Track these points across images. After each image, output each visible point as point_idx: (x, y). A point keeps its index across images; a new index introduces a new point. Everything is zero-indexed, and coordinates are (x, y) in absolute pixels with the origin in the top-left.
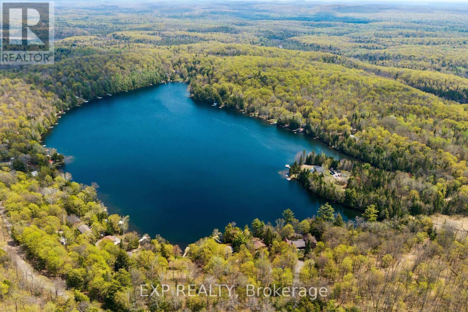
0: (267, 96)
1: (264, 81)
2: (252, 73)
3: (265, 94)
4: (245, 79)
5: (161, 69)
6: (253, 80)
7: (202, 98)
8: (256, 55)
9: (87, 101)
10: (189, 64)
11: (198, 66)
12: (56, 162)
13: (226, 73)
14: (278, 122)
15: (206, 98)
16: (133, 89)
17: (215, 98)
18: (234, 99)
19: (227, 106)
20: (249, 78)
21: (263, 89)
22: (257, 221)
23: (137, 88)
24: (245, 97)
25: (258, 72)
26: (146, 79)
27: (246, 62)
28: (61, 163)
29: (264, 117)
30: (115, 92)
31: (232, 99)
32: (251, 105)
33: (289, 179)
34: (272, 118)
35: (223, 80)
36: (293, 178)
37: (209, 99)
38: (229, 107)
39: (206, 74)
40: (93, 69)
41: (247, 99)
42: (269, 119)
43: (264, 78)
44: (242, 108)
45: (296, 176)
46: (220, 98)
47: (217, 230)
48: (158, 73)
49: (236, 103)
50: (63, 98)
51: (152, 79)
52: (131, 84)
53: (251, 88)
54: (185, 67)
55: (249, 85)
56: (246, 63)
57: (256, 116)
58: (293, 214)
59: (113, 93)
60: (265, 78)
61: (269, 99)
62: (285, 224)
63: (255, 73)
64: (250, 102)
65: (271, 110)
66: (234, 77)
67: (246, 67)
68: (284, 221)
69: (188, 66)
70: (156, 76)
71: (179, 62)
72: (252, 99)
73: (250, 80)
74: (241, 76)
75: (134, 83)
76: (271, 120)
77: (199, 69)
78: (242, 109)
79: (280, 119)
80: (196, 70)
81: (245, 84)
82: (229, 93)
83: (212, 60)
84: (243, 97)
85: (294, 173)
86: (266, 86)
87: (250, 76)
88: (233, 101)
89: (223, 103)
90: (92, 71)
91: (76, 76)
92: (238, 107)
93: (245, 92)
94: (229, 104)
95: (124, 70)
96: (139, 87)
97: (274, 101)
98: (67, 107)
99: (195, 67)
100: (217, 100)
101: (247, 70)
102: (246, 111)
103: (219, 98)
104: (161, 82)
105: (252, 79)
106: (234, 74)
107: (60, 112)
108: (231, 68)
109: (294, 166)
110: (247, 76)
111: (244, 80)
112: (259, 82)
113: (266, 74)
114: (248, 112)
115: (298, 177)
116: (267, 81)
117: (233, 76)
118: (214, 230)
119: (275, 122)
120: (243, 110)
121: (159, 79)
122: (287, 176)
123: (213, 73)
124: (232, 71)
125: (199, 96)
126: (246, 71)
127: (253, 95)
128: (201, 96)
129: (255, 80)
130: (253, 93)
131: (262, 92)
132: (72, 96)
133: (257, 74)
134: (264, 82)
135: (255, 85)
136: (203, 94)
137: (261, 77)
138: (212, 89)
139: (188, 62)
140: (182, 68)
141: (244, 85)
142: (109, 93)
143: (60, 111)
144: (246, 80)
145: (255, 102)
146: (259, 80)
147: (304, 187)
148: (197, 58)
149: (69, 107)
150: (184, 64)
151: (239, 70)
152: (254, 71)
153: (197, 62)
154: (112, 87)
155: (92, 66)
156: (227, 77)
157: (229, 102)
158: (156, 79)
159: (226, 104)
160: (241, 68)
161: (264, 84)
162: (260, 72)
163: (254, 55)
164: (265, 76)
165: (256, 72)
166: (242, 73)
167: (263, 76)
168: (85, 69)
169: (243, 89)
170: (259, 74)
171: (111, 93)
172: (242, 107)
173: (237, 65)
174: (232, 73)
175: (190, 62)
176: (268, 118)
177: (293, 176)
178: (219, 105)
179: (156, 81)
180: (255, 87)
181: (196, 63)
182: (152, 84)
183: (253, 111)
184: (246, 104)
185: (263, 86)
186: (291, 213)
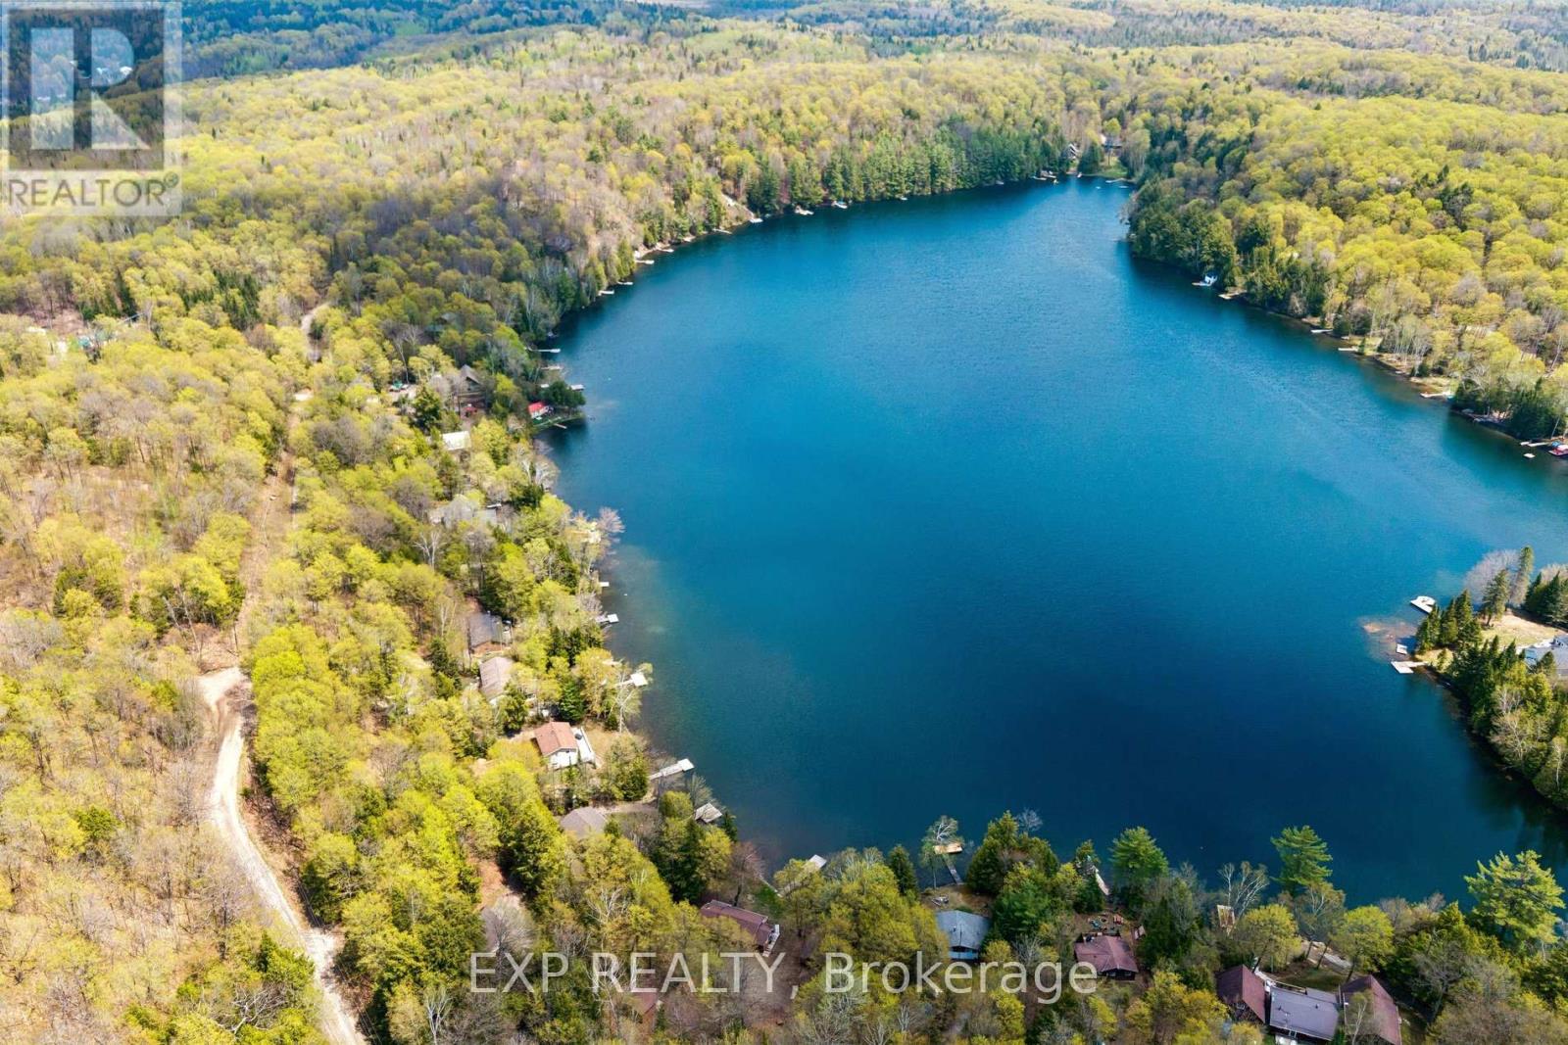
0: (1445, 275)
1: (1452, 207)
2: (1408, 171)
3: (1443, 265)
4: (1370, 192)
5: (1051, 127)
6: (1403, 201)
7: (1164, 252)
8: (1466, 101)
9: (759, 220)
10: (1163, 116)
11: (1196, 129)
12: (556, 411)
13: (1295, 159)
14: (1460, 391)
15: (1179, 253)
16: (927, 191)
17: (1216, 255)
18: (1291, 272)
19: (1253, 296)
20: (1389, 190)
21: (1437, 244)
22: (1140, 838)
23: (942, 191)
24: (1341, 265)
25: (1439, 169)
26: (985, 162)
27: (1400, 124)
28: (571, 418)
29: (1401, 362)
30: (861, 198)
31: (1279, 269)
32: (1358, 305)
33: (1404, 668)
34: (1439, 372)
35: (1271, 189)
36: (1430, 668)
37: (1191, 258)
38: (1263, 302)
39: (1213, 159)
40: (812, 111)
41: (1347, 277)
42: (1423, 372)
43: (1456, 193)
44: (1316, 312)
45: (1447, 664)
46: (1236, 258)
47: (953, 824)
48: (1034, 142)
49: (1295, 287)
50: (681, 198)
51: (1006, 163)
52: (926, 173)
53: (1386, 229)
54: (1146, 126)
55: (1378, 221)
56: (1397, 129)
57: (1369, 352)
58: (1322, 858)
59: (854, 199)
60: (1460, 198)
61: (1449, 291)
62: (1268, 896)
63: (1424, 172)
64: (1354, 290)
65: (1443, 337)
66: (1323, 182)
67: (1394, 142)
68: (1261, 881)
69: (1157, 124)
70: (1026, 151)
71: (1128, 109)
72: (1371, 280)
73: (1390, 197)
74: (1357, 180)
75: (934, 170)
76: (1430, 381)
77: (1195, 140)
78: (1315, 315)
79: (1469, 382)
80: (1185, 143)
81: (1364, 212)
82: (1280, 241)
83: (1262, 106)
84: (1334, 263)
85: (1439, 645)
86: (1455, 229)
87: (1395, 181)
88: (1284, 276)
89: (1240, 281)
90: (806, 115)
91: (746, 129)
92: (1297, 303)
93: (1348, 247)
94: (1265, 287)
95: (916, 123)
96: (950, 186)
97: (1471, 296)
98: (683, 232)
99: (1185, 128)
100: (1221, 266)
101: (1391, 158)
102: (1330, 326)
103: (1227, 260)
104: (1038, 175)
105: (1403, 193)
106: (1330, 168)
107: (659, 246)
108: (1324, 144)
109: (1453, 607)
110: (1383, 179)
111: (1363, 196)
112: (1429, 210)
113: (1472, 178)
114: (1339, 332)
115: (1452, 668)
116: (1469, 208)
117: (1322, 175)
118: (938, 819)
119: (1446, 388)
120: (1316, 321)
121: (1031, 166)
122: (1401, 649)
123: (1242, 156)
124: (1323, 153)
125: (1154, 243)
126: (1384, 160)
127: (1380, 263)
128: (1160, 242)
129: (1416, 201)
130: (1381, 254)
131: (1427, 253)
132: (710, 196)
133: (1433, 177)
134: (1452, 213)
135: (1408, 223)
136: (1169, 237)
137: (1446, 191)
138: (1212, 220)
139: (1160, 111)
140: (1135, 129)
141: (1356, 219)
142: (839, 200)
143: (661, 240)
144: (1375, 195)
145: (1378, 293)
146: (1431, 201)
147: (1465, 723)
148: (1206, 97)
149: (693, 230)
150: (1147, 115)
151: (1355, 154)
152: (1419, 162)
153: (1198, 112)
154: (855, 178)
155: (814, 99)
156: (1296, 178)
157: (1267, 276)
158: (1021, 163)
159: (1251, 284)
160: (1367, 146)
161: (1451, 220)
162: (1446, 170)
163: (1457, 100)
164: (1466, 190)
165: (1431, 168)
166: (1366, 169)
167: (1457, 185)
168: (785, 107)
169: (1344, 233)
170: (1441, 179)
171: (845, 200)
172: (1315, 305)
173: (1352, 131)
174: (1319, 163)
175: (1170, 111)
176: (1421, 367)
177: (1431, 658)
178: (1220, 287)
179: (1022, 170)
180: (1407, 227)
181: (1192, 114)
182: (1002, 179)
183: (1363, 328)
184: (1335, 297)
185: (1440, 226)
186: (1319, 852)
